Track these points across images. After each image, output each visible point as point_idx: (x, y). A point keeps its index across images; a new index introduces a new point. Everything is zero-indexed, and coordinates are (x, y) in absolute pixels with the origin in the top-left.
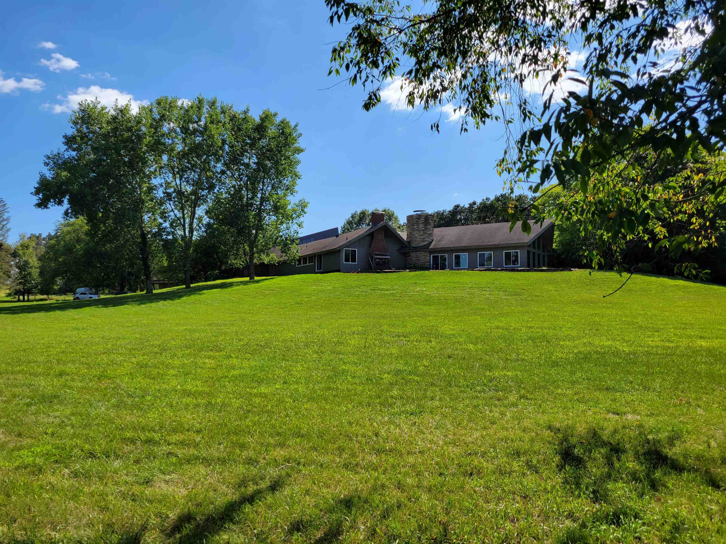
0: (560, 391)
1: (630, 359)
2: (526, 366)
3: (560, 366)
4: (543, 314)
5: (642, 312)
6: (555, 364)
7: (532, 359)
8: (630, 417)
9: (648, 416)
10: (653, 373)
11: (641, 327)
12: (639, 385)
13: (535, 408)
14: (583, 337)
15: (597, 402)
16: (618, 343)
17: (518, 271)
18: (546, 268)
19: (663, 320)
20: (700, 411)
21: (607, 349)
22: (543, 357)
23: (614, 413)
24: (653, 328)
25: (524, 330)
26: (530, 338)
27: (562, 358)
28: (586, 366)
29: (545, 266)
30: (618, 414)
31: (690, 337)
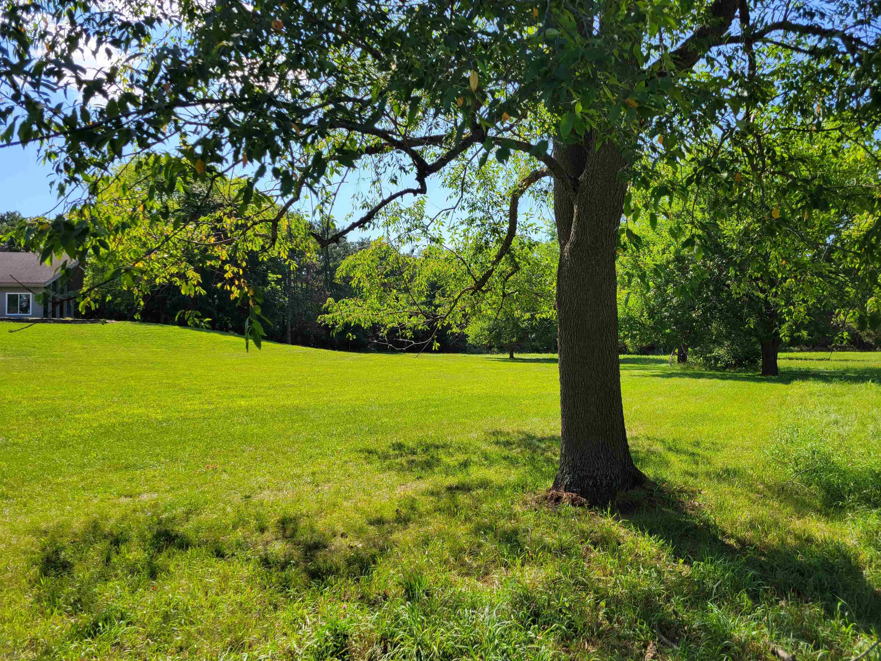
0: (60, 480)
1: (162, 428)
2: (17, 453)
3: (69, 446)
4: (58, 380)
5: (187, 372)
6: (63, 444)
7: (29, 442)
8: (145, 497)
9: (167, 491)
10: (185, 442)
11: (183, 389)
12: (165, 457)
13: (15, 510)
14: (109, 406)
15: (109, 485)
16: (151, 410)
17: (28, 321)
18: (70, 319)
19: (208, 380)
20: (225, 476)
21: (136, 418)
22: (46, 437)
23: (126, 497)
24: (196, 389)
25: (25, 403)
26: (32, 413)
27: (74, 436)
28: (105, 443)
29: (70, 316)
30: (131, 496)
31: (232, 397)
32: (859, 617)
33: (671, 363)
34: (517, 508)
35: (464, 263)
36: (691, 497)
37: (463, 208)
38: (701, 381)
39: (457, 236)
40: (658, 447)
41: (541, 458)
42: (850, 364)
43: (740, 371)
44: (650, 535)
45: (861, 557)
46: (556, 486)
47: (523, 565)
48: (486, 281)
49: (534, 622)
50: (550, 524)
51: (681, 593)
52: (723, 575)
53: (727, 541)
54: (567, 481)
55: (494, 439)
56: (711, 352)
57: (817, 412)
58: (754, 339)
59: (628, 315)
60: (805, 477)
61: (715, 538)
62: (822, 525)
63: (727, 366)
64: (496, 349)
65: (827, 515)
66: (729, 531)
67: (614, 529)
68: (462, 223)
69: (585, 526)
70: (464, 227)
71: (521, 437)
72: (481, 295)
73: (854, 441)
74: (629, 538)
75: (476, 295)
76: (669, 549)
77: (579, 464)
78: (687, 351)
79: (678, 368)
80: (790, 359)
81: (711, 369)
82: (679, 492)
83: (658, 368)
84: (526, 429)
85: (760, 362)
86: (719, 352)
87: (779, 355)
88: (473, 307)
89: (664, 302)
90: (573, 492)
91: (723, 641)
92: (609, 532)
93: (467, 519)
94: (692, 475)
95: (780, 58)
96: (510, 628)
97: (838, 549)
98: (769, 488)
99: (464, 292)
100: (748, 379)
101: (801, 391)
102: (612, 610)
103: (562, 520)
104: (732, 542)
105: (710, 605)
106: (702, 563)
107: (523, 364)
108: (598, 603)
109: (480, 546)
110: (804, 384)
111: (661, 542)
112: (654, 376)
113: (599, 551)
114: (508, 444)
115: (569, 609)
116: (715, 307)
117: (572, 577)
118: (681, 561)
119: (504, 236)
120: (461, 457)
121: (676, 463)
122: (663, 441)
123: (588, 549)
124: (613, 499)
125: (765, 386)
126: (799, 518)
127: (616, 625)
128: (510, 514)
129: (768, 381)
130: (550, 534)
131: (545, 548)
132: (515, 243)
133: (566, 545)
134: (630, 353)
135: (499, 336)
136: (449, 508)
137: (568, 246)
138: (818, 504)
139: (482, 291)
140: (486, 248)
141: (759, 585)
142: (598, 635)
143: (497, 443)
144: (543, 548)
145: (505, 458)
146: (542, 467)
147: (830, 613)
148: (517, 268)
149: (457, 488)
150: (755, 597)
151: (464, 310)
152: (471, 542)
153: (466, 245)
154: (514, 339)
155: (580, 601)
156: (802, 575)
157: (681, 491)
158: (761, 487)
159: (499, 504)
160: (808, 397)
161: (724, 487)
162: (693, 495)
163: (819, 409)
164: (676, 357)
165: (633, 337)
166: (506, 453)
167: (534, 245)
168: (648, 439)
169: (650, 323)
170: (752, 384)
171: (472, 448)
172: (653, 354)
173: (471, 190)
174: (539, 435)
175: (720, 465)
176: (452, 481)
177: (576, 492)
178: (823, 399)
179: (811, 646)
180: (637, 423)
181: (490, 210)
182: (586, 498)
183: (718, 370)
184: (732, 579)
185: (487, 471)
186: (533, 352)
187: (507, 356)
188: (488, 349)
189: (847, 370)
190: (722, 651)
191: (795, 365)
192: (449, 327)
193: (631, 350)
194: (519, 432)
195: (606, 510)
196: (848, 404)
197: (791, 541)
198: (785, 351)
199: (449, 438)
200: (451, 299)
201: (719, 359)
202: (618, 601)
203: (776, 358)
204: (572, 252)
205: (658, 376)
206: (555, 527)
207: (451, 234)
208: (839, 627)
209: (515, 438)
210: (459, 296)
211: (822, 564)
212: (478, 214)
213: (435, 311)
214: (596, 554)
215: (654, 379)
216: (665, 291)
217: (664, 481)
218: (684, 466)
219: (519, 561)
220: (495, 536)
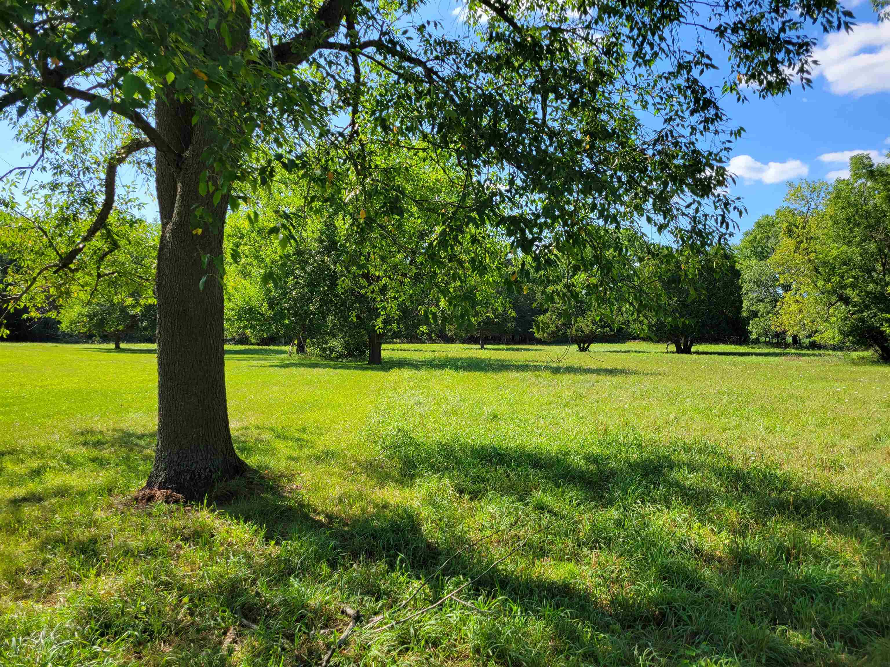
32: (413, 567)
33: (290, 354)
34: (99, 514)
35: (45, 233)
36: (290, 481)
37: (44, 168)
38: (315, 370)
39: (36, 202)
40: (267, 435)
41: (138, 457)
42: (436, 355)
43: (351, 361)
44: (245, 522)
45: (421, 515)
46: (149, 485)
47: (98, 575)
48: (74, 258)
49: (102, 635)
50: (137, 526)
51: (268, 574)
52: (308, 550)
53: (318, 518)
54: (162, 477)
55: (82, 439)
56: (326, 343)
57: (406, 396)
58: (363, 332)
59: (248, 305)
60: (389, 452)
61: (306, 517)
62: (397, 492)
63: (341, 356)
64: (98, 339)
65: (401, 483)
66: (320, 509)
67: (208, 521)
68: (43, 187)
69: (178, 523)
70: (47, 191)
71: (117, 435)
72: (70, 274)
73: (431, 419)
74: (223, 529)
75: (61, 273)
76: (262, 533)
77: (176, 459)
78: (305, 341)
79: (296, 358)
80: (393, 350)
81: (326, 359)
82: (279, 477)
83: (278, 359)
84: (125, 426)
85: (368, 352)
86: (334, 343)
87: (383, 346)
88: (58, 287)
89: (284, 295)
90: (168, 489)
91: (298, 610)
92: (203, 527)
93: (33, 534)
94: (294, 459)
95: (381, 75)
96: (71, 647)
97: (405, 511)
98: (360, 464)
99: (46, 268)
100: (357, 368)
101: (396, 378)
102: (195, 604)
103: (152, 520)
104: (321, 518)
105: (292, 579)
106: (290, 542)
107: (131, 355)
108: (181, 601)
109: (45, 562)
110: (400, 371)
111: (255, 527)
112: (272, 366)
113: (190, 546)
114: (98, 444)
115: (147, 612)
116: (331, 301)
117: (155, 578)
118: (273, 543)
119: (98, 208)
120: (34, 463)
121: (282, 449)
122: (272, 430)
123: (178, 546)
124: (210, 492)
125: (370, 373)
126: (380, 489)
127: (197, 619)
128: (90, 522)
129: (372, 369)
130: (136, 537)
131: (127, 552)
132: (112, 218)
133: (154, 546)
134: (252, 344)
135: (101, 323)
136: (8, 525)
137: (170, 226)
138: (396, 474)
139: (70, 269)
140: (74, 220)
141: (338, 553)
142: (177, 634)
143: (85, 444)
144: (126, 553)
145: (93, 460)
146: (139, 465)
147: (392, 567)
148: (115, 246)
149: (24, 500)
150: (333, 565)
151: (49, 292)
152: (33, 560)
153: (48, 214)
154: (121, 327)
155: (162, 601)
156: (374, 538)
157: (282, 476)
158: (353, 464)
159: (78, 511)
160: (401, 383)
161: (321, 468)
162: (291, 478)
163: (409, 393)
164: (295, 348)
165: (253, 327)
166: (96, 453)
167: (136, 222)
168: (258, 428)
169: (269, 313)
170: (358, 372)
171: (50, 452)
172: (274, 345)
173: (55, 148)
174: (139, 431)
175: (321, 448)
176: (19, 492)
177: (171, 488)
178: (412, 384)
179: (373, 599)
180: (249, 413)
181: (81, 176)
182: (182, 493)
183: (332, 359)
184: (316, 552)
185: (68, 476)
186: (144, 342)
187: (112, 346)
188: (88, 338)
189: (434, 360)
190: (297, 621)
191: (397, 355)
192: (26, 310)
193: (253, 341)
194: (115, 430)
195: (202, 504)
196: (430, 388)
197: (370, 509)
198: (389, 343)
199: (20, 442)
200: (27, 277)
201: (333, 350)
202: (202, 595)
203: (380, 349)
204: (174, 232)
205: (276, 366)
206: (143, 529)
207: (27, 198)
208: (398, 577)
209: (110, 435)
210: (39, 274)
211: (392, 526)
212: (66, 179)
213: (5, 290)
214: (187, 549)
215: (272, 369)
216: (286, 283)
217: (267, 468)
218: (289, 452)
219: (93, 572)
220: (67, 549)
